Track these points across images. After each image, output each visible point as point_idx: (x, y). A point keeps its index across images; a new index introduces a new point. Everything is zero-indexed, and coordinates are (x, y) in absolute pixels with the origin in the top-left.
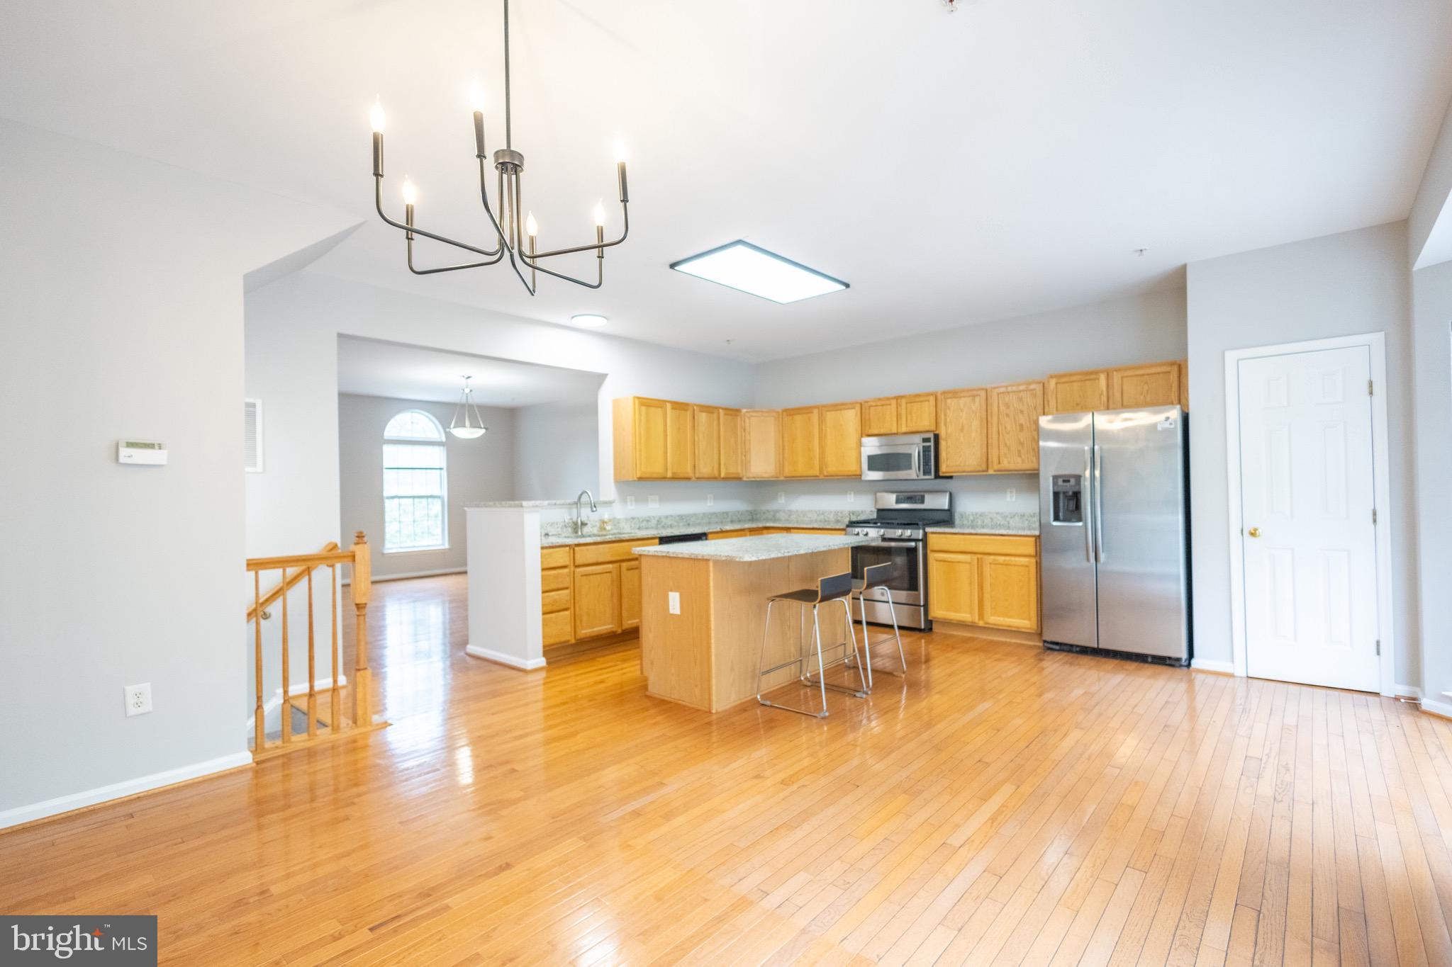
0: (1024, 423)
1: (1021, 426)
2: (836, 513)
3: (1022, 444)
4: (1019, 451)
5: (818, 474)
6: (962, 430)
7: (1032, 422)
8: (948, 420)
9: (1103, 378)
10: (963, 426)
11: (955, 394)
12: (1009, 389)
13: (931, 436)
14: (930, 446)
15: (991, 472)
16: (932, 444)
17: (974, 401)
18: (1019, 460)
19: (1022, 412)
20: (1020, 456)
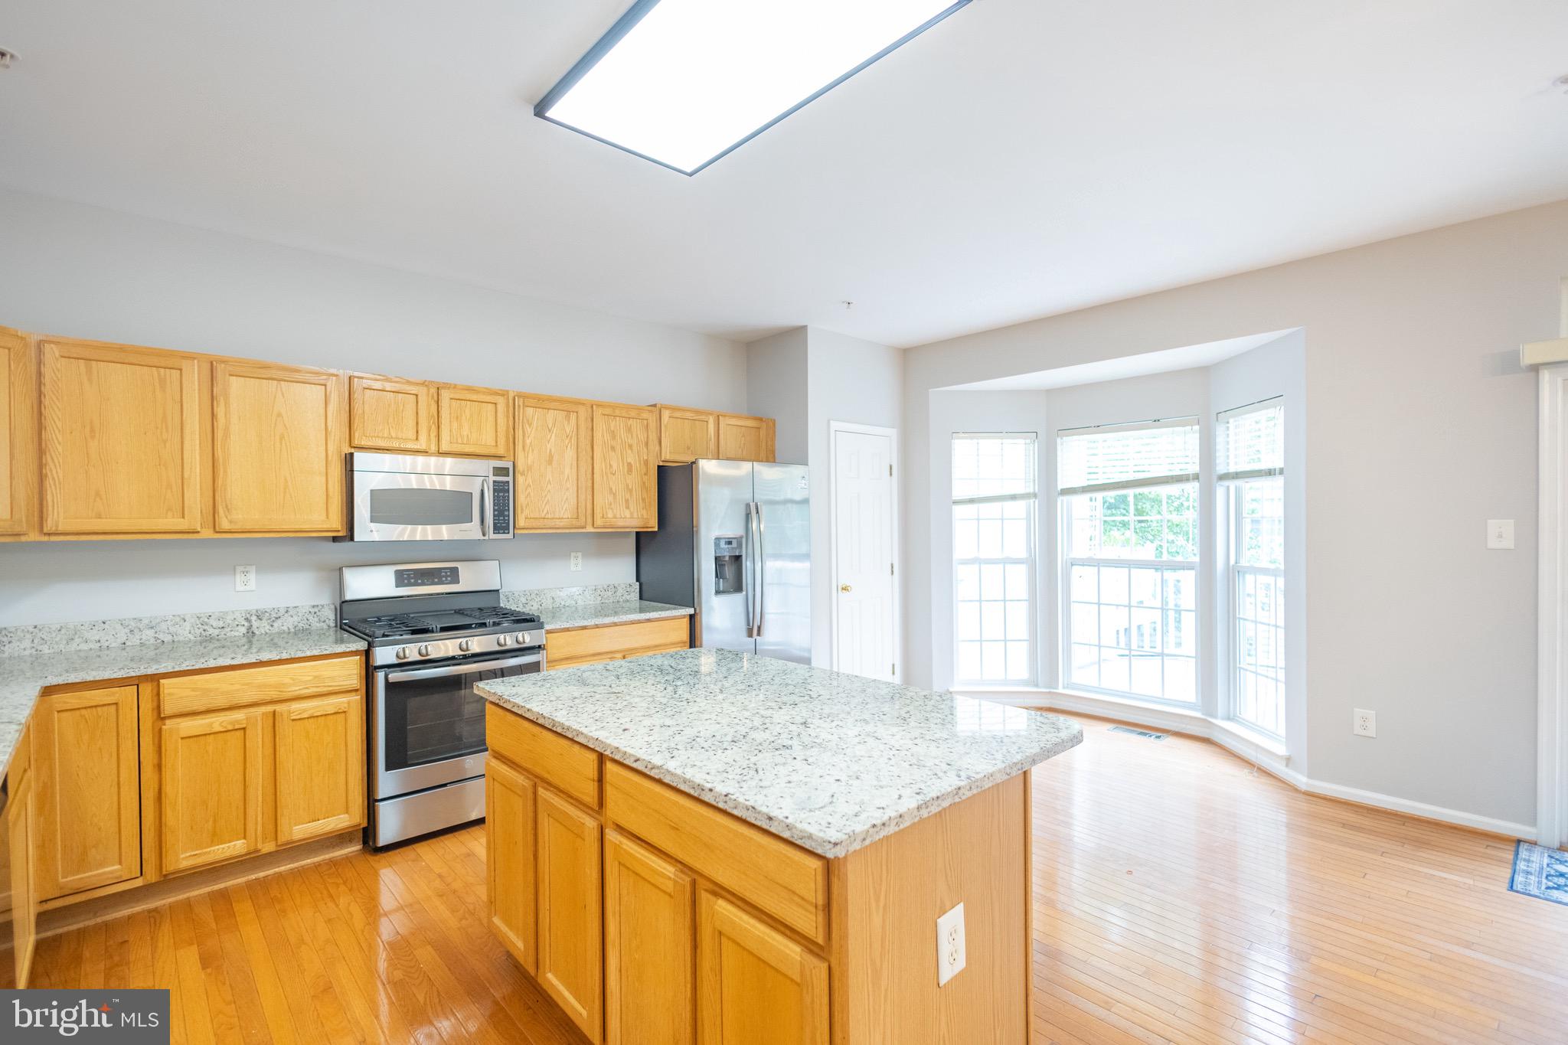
0: (632, 462)
1: (629, 465)
2: (203, 621)
3: (631, 491)
4: (627, 501)
5: (199, 530)
6: (550, 462)
7: (642, 462)
8: (528, 442)
9: (711, 420)
10: (551, 456)
11: (542, 402)
12: (617, 412)
13: (510, 465)
14: (508, 482)
15: (590, 529)
16: (510, 479)
17: (568, 418)
18: (627, 514)
19: (630, 446)
20: (628, 507)
